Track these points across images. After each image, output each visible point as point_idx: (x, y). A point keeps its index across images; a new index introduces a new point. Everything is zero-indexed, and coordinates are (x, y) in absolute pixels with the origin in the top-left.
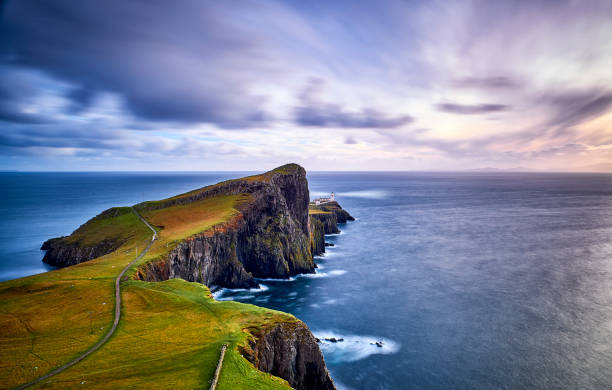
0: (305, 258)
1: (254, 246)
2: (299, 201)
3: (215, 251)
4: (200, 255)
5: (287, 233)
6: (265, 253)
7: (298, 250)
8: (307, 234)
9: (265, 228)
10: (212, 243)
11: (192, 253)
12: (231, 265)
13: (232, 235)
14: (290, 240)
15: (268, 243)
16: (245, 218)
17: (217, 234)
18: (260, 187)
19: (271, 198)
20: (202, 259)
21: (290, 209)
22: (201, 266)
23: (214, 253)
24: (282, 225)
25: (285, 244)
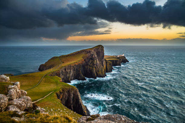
0: (102, 73)
1: (87, 69)
2: (101, 56)
3: (74, 69)
4: (70, 70)
5: (97, 65)
6: (90, 71)
7: (100, 70)
8: (103, 66)
9: (91, 64)
10: (73, 67)
11: (67, 70)
12: (79, 74)
13: (80, 65)
14: (98, 67)
15: (91, 68)
16: (85, 61)
17: (75, 65)
18: (90, 52)
19: (93, 55)
20: (70, 71)
21: (98, 58)
22: (70, 73)
23: (74, 70)
24: (95, 63)
25: (96, 69)
